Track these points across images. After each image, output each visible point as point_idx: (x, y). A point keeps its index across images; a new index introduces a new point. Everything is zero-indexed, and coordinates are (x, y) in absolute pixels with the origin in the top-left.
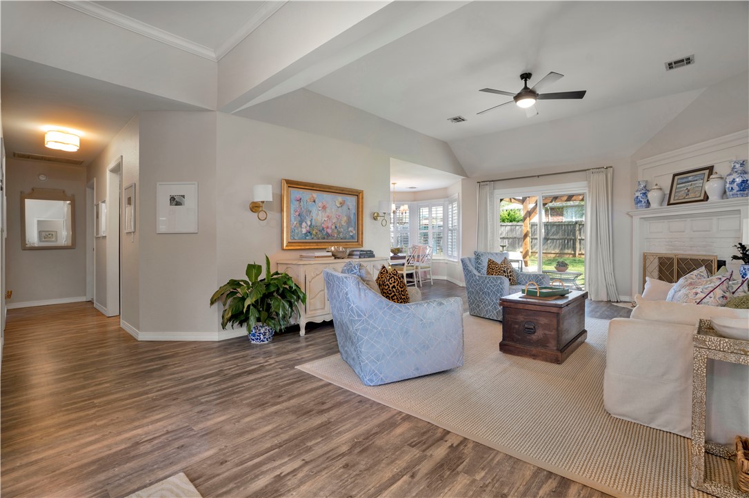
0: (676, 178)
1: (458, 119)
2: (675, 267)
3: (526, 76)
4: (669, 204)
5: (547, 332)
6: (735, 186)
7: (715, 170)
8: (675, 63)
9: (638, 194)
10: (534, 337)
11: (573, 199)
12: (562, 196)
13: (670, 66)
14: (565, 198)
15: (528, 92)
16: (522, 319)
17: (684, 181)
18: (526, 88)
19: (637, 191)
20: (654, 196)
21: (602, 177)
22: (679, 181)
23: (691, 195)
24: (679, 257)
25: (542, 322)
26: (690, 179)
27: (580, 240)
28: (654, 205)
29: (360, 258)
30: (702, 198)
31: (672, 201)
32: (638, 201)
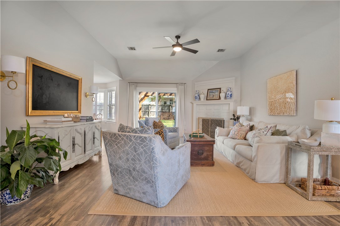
0: (209, 91)
1: (132, 49)
2: (210, 122)
3: (178, 37)
4: (207, 100)
5: (208, 153)
6: (229, 95)
7: (222, 90)
8: (221, 50)
9: (197, 95)
10: (203, 156)
11: (172, 95)
12: (168, 93)
13: (219, 51)
14: (169, 94)
15: (178, 45)
16: (197, 149)
17: (212, 92)
18: (177, 42)
19: (196, 94)
20: (202, 97)
21: (183, 87)
22: (210, 92)
23: (214, 97)
24: (211, 119)
25: (206, 149)
26: (214, 91)
27: (151, 112)
28: (202, 99)
29: (87, 121)
30: (218, 98)
31: (208, 99)
32: (196, 98)
